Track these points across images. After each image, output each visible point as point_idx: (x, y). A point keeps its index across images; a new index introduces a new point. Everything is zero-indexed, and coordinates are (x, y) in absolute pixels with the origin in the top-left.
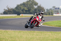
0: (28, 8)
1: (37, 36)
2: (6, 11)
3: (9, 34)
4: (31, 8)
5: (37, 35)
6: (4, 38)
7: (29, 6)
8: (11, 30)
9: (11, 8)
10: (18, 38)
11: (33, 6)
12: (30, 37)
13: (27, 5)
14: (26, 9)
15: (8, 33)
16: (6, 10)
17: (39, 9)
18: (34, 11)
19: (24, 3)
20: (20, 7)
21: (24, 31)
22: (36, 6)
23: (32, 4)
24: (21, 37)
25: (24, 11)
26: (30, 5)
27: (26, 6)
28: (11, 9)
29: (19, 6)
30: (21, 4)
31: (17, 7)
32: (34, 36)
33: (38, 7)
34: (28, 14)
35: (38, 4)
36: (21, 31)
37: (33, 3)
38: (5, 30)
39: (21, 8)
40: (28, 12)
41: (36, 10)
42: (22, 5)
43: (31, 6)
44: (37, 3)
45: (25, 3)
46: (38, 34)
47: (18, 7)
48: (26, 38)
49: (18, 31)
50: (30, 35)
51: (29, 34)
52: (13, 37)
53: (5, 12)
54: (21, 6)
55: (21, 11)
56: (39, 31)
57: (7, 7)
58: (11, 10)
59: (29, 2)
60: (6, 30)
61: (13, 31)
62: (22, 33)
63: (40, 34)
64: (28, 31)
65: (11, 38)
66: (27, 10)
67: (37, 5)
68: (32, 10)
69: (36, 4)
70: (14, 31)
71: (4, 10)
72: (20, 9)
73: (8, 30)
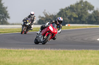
0: (78, 15)
1: (92, 59)
2: (43, 19)
3: (46, 56)
4: (83, 14)
5: (92, 57)
6: (38, 62)
7: (79, 10)
8: (49, 50)
9: (51, 14)
10: (61, 62)
11: (85, 10)
12: (81, 60)
13: (76, 9)
14: (75, 15)
15: (46, 54)
16: (43, 17)
17: (96, 16)
18: (87, 18)
19: (71, 6)
20: (66, 13)
21: (71, 51)
22: (90, 10)
23: (84, 8)
24: (66, 60)
25: (72, 19)
26: (81, 9)
27: (74, 11)
28: (50, 16)
29: (64, 11)
30: (66, 8)
31: (60, 12)
32: (87, 58)
33: (94, 12)
34: (78, 23)
35: (93, 7)
36: (66, 50)
37: (86, 6)
38: (39, 50)
39: (68, 14)
40: (78, 21)
41: (90, 17)
42: (69, 10)
43: (83, 11)
44: (91, 6)
45: (73, 6)
46: (93, 55)
47: (62, 13)
48: (74, 61)
49: (62, 51)
50: (81, 56)
51: (79, 56)
52: (52, 61)
53: (40, 20)
54: (66, 11)
55: (67, 19)
56: (95, 51)
57: (44, 12)
58: (51, 18)
59: (79, 5)
60: (43, 50)
61: (53, 50)
62: (68, 53)
63: (97, 55)
64: (78, 50)
65: (50, 61)
66: (77, 16)
67: (92, 10)
68: (85, 17)
69: (91, 8)
70: (56, 50)
71: (40, 17)
72: (65, 15)
73: (45, 50)
